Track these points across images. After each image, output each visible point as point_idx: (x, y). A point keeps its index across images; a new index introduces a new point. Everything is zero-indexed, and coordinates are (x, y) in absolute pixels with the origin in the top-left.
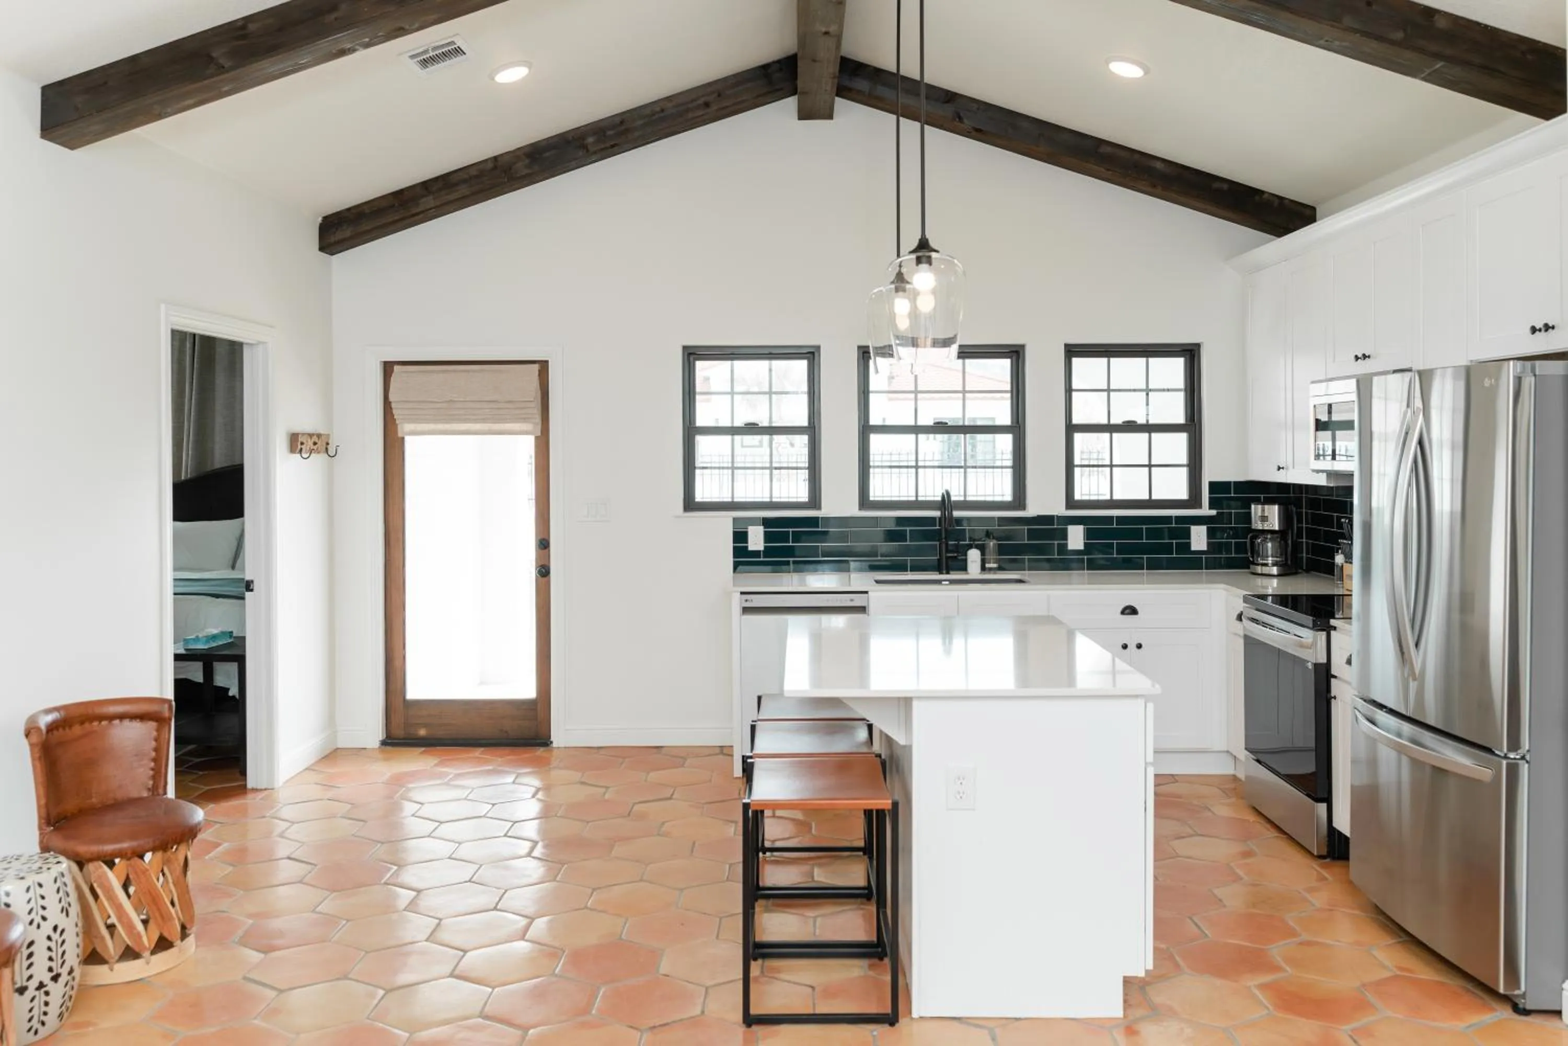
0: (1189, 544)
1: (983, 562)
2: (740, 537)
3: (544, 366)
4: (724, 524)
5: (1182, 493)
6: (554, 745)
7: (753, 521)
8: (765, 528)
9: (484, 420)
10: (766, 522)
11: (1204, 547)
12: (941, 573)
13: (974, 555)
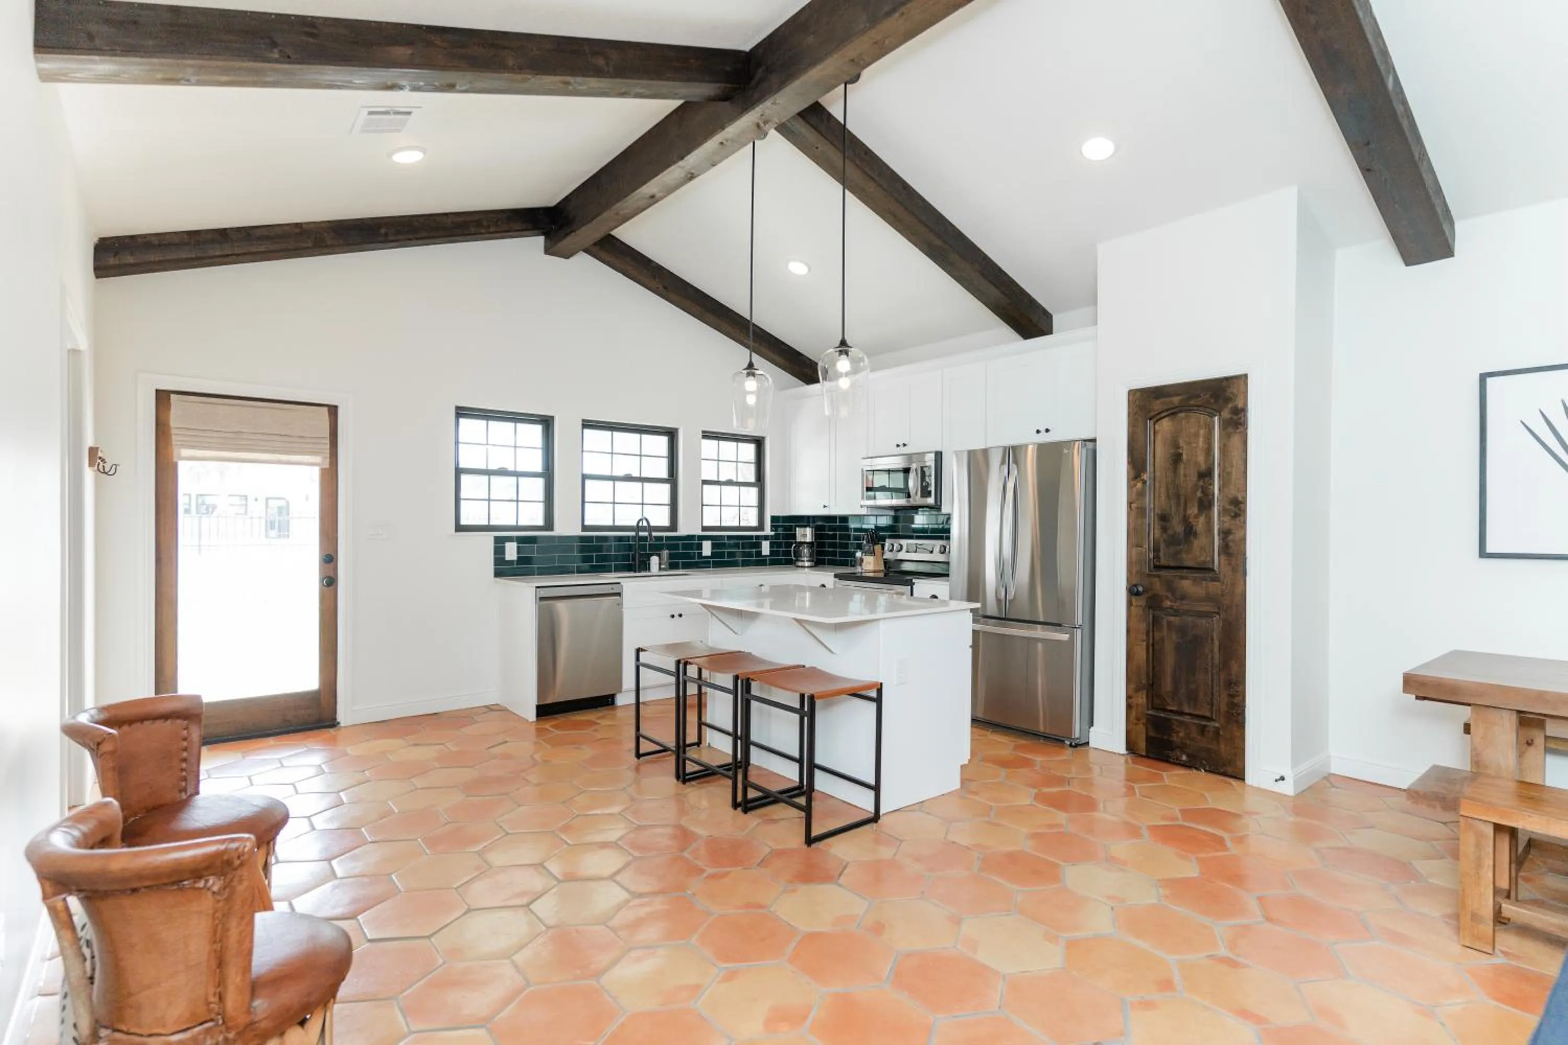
0: (761, 552)
1: (660, 564)
2: (499, 550)
3: (333, 410)
4: (487, 541)
5: (754, 523)
6: (342, 724)
7: (510, 539)
8: (518, 543)
9: (274, 452)
10: (520, 540)
11: (768, 553)
12: (635, 572)
13: (654, 560)
